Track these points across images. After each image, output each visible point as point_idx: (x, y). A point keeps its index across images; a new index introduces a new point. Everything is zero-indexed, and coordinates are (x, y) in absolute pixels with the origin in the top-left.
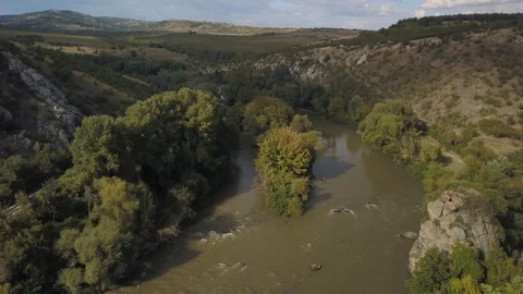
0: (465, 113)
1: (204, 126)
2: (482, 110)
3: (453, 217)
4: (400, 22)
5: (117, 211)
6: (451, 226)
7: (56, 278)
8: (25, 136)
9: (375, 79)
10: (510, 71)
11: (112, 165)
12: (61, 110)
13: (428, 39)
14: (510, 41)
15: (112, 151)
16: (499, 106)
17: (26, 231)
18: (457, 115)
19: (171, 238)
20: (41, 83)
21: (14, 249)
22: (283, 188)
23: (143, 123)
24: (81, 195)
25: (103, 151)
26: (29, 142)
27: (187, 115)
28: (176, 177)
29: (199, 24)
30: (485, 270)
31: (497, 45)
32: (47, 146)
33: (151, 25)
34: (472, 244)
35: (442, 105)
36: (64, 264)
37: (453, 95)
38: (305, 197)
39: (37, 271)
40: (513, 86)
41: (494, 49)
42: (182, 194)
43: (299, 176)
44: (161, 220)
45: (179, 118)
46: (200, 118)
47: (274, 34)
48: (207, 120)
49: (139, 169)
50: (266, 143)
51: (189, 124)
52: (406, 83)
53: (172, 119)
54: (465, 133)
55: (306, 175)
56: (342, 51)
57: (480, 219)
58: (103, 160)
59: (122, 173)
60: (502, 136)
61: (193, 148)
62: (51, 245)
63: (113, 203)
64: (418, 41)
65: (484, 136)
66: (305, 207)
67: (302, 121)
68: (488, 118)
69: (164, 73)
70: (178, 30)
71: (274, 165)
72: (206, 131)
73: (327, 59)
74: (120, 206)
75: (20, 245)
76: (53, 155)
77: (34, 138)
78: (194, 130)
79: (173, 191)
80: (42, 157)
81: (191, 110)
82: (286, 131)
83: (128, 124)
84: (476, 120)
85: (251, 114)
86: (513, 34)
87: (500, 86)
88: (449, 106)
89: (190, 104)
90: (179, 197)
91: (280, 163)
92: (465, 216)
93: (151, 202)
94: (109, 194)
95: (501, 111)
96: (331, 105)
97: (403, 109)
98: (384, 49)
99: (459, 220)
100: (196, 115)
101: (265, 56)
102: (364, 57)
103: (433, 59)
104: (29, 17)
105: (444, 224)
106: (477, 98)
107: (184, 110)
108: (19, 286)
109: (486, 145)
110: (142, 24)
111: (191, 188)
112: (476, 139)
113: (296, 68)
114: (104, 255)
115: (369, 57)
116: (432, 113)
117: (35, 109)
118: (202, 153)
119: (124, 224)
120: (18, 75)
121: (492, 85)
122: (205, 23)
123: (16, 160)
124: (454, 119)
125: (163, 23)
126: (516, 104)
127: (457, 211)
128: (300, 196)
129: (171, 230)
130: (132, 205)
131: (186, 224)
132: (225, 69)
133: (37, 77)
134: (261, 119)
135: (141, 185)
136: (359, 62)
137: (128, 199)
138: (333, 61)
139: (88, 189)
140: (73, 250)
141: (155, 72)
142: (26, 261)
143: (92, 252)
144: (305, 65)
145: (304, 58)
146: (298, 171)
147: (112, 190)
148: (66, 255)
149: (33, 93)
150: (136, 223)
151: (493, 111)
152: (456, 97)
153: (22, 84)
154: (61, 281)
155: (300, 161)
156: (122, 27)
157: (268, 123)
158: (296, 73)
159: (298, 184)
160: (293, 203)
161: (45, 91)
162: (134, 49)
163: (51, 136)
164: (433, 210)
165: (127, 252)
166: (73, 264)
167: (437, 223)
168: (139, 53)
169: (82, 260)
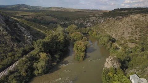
0: (125, 37)
1: (62, 41)
2: (129, 36)
3: (111, 61)
4: (114, 10)
5: (44, 60)
6: (110, 63)
7: (33, 72)
8: (23, 43)
9: (105, 27)
10: (138, 26)
11: (43, 50)
12: (29, 37)
13: (119, 17)
14: (139, 18)
15: (43, 47)
16: (134, 35)
17: (27, 63)
18: (123, 37)
19: (55, 65)
20: (25, 30)
21: (26, 66)
22: (79, 55)
23: (49, 41)
24: (36, 56)
25: (41, 47)
26: (23, 44)
27: (58, 38)
28: (56, 52)
29: (60, 8)
30: (116, 72)
31: (136, 19)
32: (27, 45)
33: (47, 8)
34: (114, 67)
35: (120, 35)
36: (34, 70)
37: (123, 32)
38: (84, 57)
39: (30, 71)
40: (138, 30)
41: (135, 20)
42: (57, 56)
43: (83, 52)
44: (53, 61)
45: (56, 39)
46: (61, 39)
47: (80, 11)
48: (62, 40)
49: (48, 51)
50: (76, 44)
51: (58, 41)
52: (113, 28)
53: (55, 39)
54: (124, 42)
55: (84, 52)
56: (97, 19)
57: (116, 62)
58: (41, 49)
59: (45, 52)
60: (133, 43)
61: (59, 46)
62: (32, 66)
63: (44, 58)
64: (116, 17)
65: (128, 43)
66: (84, 59)
67: (85, 38)
68: (130, 38)
69: (51, 24)
70: (54, 10)
71: (77, 50)
72: (62, 42)
73: (94, 21)
74: (45, 58)
75: (27, 66)
76: (29, 47)
77: (24, 43)
78: (60, 42)
79: (55, 55)
80: (27, 48)
81: (59, 37)
82: (80, 42)
83: (46, 41)
84: (127, 39)
85: (73, 36)
86: (140, 16)
87: (135, 30)
88: (122, 35)
89: (59, 36)
90: (56, 57)
91: (79, 49)
92: (113, 61)
93: (51, 58)
94: (43, 56)
95: (134, 36)
96: (93, 34)
97: (109, 36)
98: (108, 19)
99: (112, 62)
100: (60, 38)
101: (78, 19)
102: (103, 21)
103: (120, 22)
104: (13, 6)
105: (109, 63)
106: (129, 33)
107: (57, 37)
108: (27, 73)
109: (128, 45)
110: (44, 8)
111: (59, 55)
112: (127, 43)
113: (86, 23)
114: (42, 68)
115: (104, 21)
116: (118, 36)
117: (24, 36)
118: (61, 47)
119: (45, 62)
120: (20, 29)
121: (133, 30)
122: (62, 8)
123: (22, 48)
124: (122, 38)
125: (50, 8)
126: (138, 35)
127: (111, 60)
128: (83, 57)
129: (55, 64)
130: (47, 58)
131: (58, 62)
132: (67, 23)
133: (24, 29)
134: (75, 38)
135: (48, 54)
136: (101, 22)
137: (47, 57)
138: (95, 21)
139: (37, 55)
140: (36, 67)
141: (48, 24)
142: (28, 69)
143: (40, 67)
144: (88, 22)
145: (88, 20)
146: (83, 51)
147: (43, 55)
148: (35, 68)
149: (23, 33)
150: (48, 62)
151: (132, 36)
152: (124, 33)
153: (21, 31)
154: (34, 73)
155: (83, 49)
156: (39, 9)
157: (77, 39)
158: (85, 24)
159: (82, 54)
160: (81, 58)
161: (26, 32)
162: (43, 17)
163: (28, 43)
164: (107, 60)
165: (47, 68)
166: (36, 69)
167: (108, 63)
168: (44, 18)
169: (38, 69)
